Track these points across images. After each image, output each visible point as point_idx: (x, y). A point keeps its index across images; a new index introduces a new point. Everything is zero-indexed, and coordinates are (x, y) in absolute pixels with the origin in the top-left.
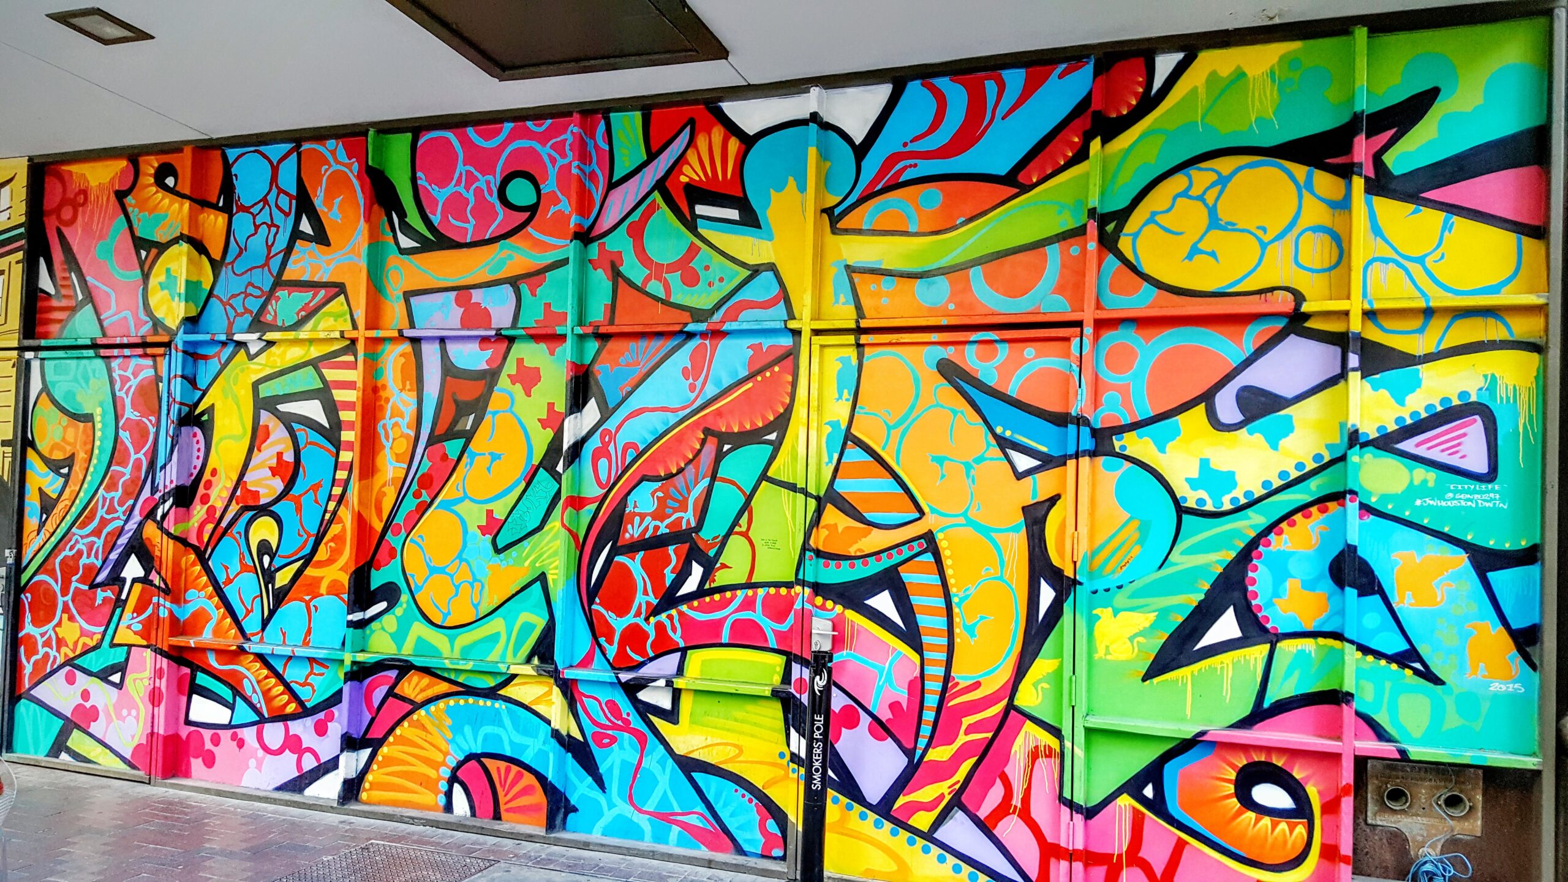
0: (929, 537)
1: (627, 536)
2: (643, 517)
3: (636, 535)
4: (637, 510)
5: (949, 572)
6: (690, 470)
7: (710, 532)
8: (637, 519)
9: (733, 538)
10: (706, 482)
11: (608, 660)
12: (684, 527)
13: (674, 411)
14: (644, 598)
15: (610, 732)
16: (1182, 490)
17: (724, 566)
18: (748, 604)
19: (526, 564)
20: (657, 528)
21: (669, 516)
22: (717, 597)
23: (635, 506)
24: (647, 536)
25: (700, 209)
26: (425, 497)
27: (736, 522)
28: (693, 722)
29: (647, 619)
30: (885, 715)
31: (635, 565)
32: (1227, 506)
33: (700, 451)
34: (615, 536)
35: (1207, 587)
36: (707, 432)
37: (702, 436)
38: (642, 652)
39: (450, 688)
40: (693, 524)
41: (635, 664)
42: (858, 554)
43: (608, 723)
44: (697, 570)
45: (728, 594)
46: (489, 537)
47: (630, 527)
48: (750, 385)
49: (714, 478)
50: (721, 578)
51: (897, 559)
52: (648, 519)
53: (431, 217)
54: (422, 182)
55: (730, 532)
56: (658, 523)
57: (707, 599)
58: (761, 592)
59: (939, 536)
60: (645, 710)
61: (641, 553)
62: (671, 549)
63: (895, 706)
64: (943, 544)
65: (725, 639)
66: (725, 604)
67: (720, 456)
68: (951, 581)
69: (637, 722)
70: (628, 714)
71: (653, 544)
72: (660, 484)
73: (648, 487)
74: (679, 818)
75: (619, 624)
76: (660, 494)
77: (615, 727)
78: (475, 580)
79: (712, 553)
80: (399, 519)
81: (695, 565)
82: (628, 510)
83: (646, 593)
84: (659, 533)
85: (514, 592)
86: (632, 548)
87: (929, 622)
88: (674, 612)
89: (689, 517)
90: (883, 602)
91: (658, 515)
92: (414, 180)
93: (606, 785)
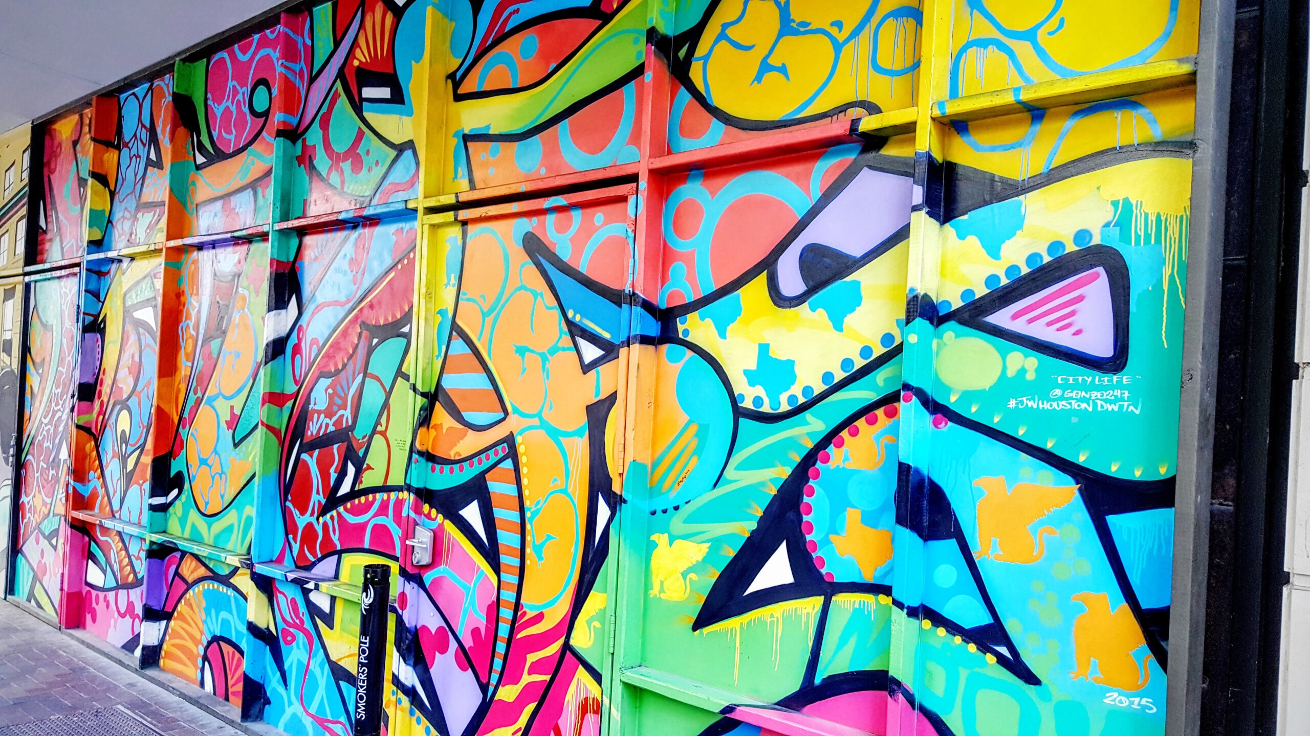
0: (510, 440)
1: (309, 433)
2: (319, 412)
4: (316, 407)
5: (525, 481)
6: (350, 368)
7: (359, 433)
8: (316, 416)
9: (377, 437)
10: (359, 378)
11: (293, 558)
12: (344, 426)
13: (342, 305)
14: (317, 498)
15: (292, 630)
16: (740, 386)
17: (369, 468)
19: (250, 459)
20: (327, 425)
21: (336, 413)
23: (315, 404)
24: (321, 434)
26: (199, 394)
27: (378, 423)
28: (342, 629)
29: (318, 519)
30: (468, 643)
31: (311, 461)
32: (785, 407)
33: (357, 345)
34: (302, 435)
35: (760, 513)
36: (364, 325)
37: (359, 330)
38: (313, 552)
40: (350, 423)
42: (457, 458)
43: (290, 621)
44: (351, 470)
45: (371, 497)
46: (231, 431)
48: (392, 275)
49: (366, 375)
51: (486, 464)
52: (322, 416)
53: (213, 132)
54: (210, 102)
55: (374, 432)
57: (356, 501)
58: (393, 495)
59: (519, 439)
60: (313, 610)
61: (317, 451)
62: (336, 446)
63: (475, 632)
64: (521, 449)
65: (367, 545)
66: (369, 505)
67: (371, 350)
68: (526, 493)
69: (308, 625)
70: (303, 613)
71: (323, 442)
72: (330, 380)
73: (324, 383)
74: (330, 725)
75: (302, 521)
76: (330, 391)
77: (295, 626)
78: (223, 473)
79: (361, 453)
80: (186, 415)
81: (350, 465)
82: (311, 406)
83: (318, 493)
84: (328, 431)
86: (309, 447)
87: (507, 539)
88: (334, 513)
89: (347, 413)
90: (472, 513)
91: (329, 414)
92: (206, 99)
93: (288, 684)
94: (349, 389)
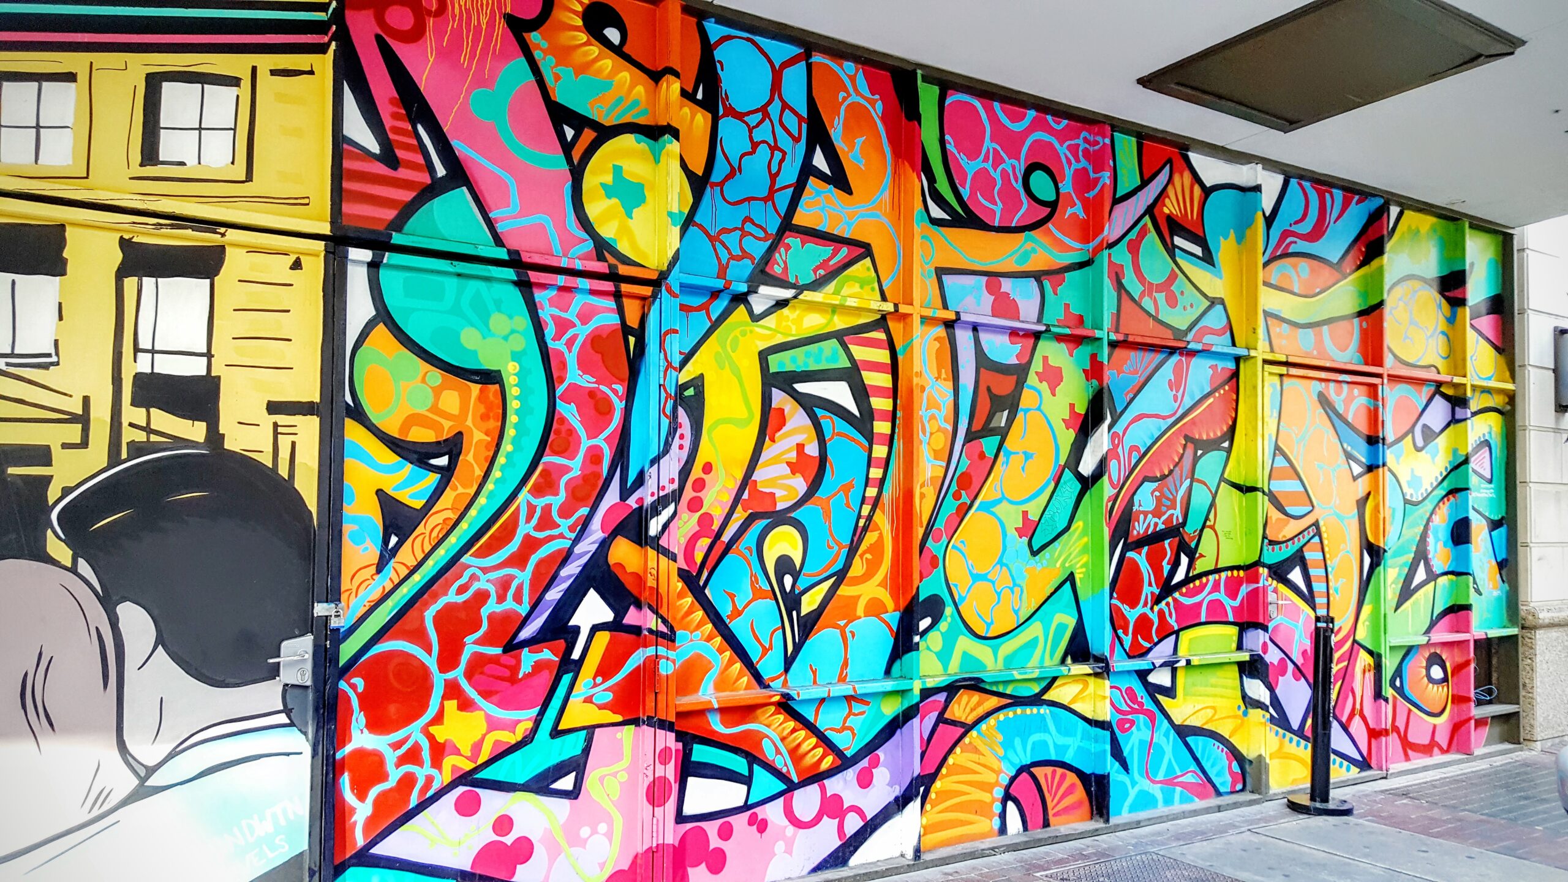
0: (1316, 524)
1: (1135, 532)
2: (1146, 514)
3: (1142, 532)
4: (1141, 509)
5: (1326, 549)
6: (1177, 471)
7: (1190, 529)
8: (1142, 517)
9: (1206, 530)
10: (1188, 482)
11: (1125, 650)
12: (1175, 523)
13: (1164, 418)
14: (1149, 589)
15: (1129, 717)
16: (1406, 489)
17: (1201, 556)
18: (1216, 588)
19: (1058, 565)
20: (1156, 524)
21: (1165, 513)
22: (1197, 583)
23: (1140, 505)
24: (1149, 533)
25: (1178, 241)
26: (965, 499)
27: (1207, 519)
28: (1185, 694)
29: (1152, 609)
30: (1300, 661)
31: (1141, 558)
32: (1420, 499)
33: (1183, 455)
34: (1126, 534)
35: (1414, 549)
36: (1186, 437)
37: (1184, 442)
38: (1148, 638)
39: (999, 702)
40: (1181, 520)
41: (1144, 651)
42: (1284, 539)
43: (1128, 709)
44: (1184, 560)
45: (1204, 580)
46: (1025, 540)
47: (1136, 524)
48: (1211, 400)
49: (1193, 480)
50: (1201, 566)
51: (1303, 541)
52: (1150, 516)
53: (961, 189)
54: (951, 147)
55: (1204, 526)
56: (1156, 520)
57: (1191, 585)
58: (1223, 575)
59: (1321, 523)
60: (1154, 690)
61: (1146, 549)
62: (1167, 542)
63: (1304, 653)
64: (1323, 529)
65: (1203, 619)
66: (1203, 587)
67: (1196, 460)
68: (1327, 556)
69: (1149, 705)
70: (1142, 697)
71: (1153, 539)
72: (1156, 484)
73: (1149, 487)
74: (1180, 780)
75: (1132, 615)
76: (1157, 494)
77: (1134, 711)
78: (1015, 585)
79: (1193, 545)
80: (940, 524)
81: (1183, 556)
82: (1135, 509)
83: (1150, 585)
84: (1158, 529)
85: (1049, 594)
86: (1138, 545)
87: (1319, 587)
88: (1170, 599)
89: (1177, 513)
90: (1296, 575)
91: (1157, 513)
92: (942, 142)
93: (1130, 767)
94: (1177, 491)
